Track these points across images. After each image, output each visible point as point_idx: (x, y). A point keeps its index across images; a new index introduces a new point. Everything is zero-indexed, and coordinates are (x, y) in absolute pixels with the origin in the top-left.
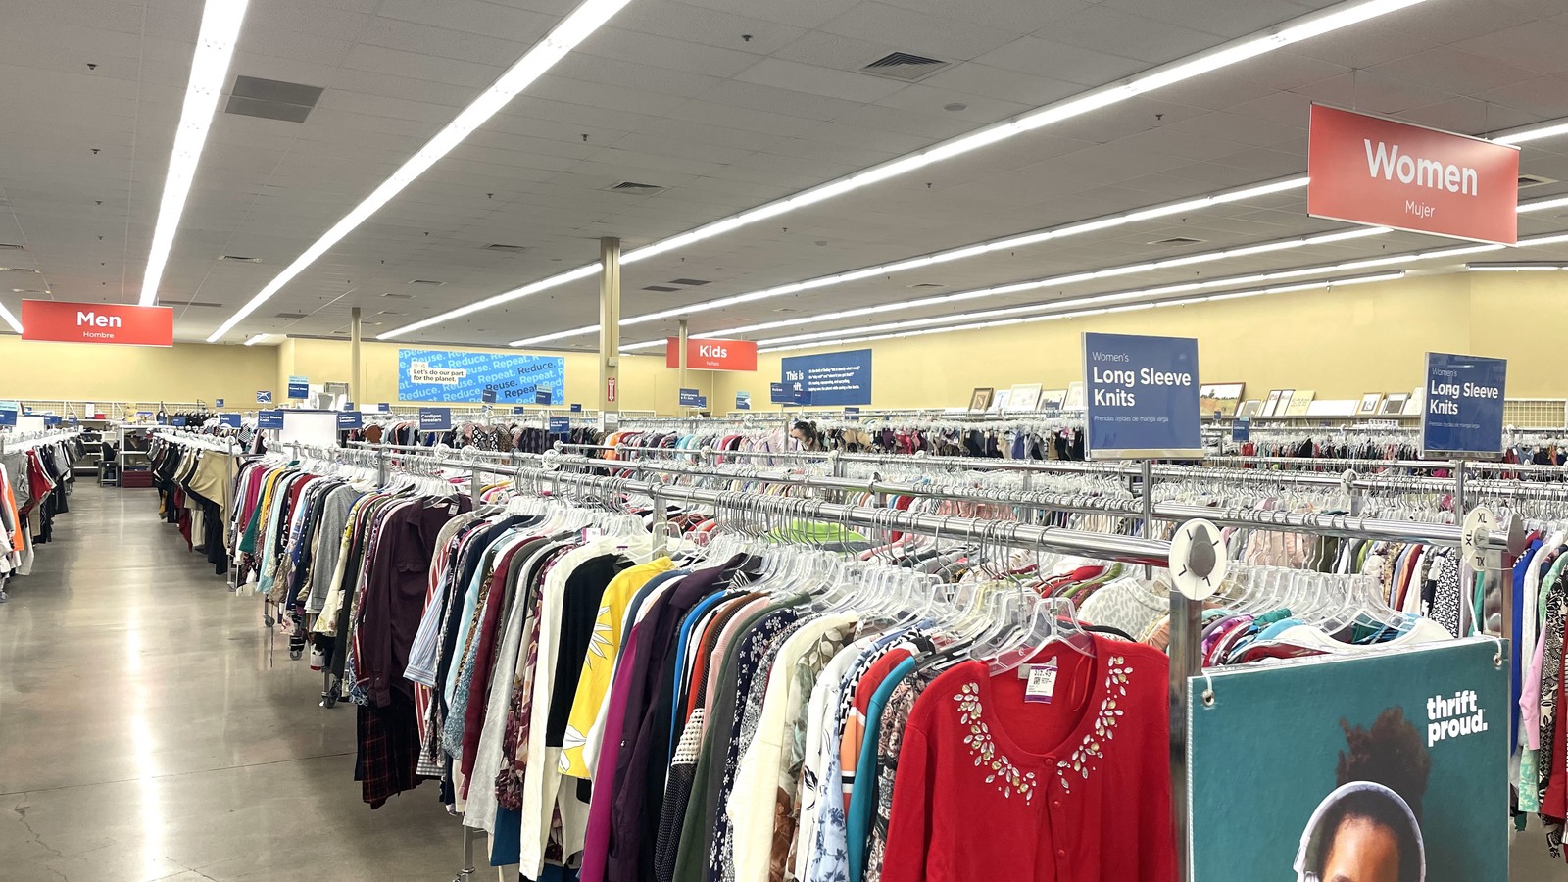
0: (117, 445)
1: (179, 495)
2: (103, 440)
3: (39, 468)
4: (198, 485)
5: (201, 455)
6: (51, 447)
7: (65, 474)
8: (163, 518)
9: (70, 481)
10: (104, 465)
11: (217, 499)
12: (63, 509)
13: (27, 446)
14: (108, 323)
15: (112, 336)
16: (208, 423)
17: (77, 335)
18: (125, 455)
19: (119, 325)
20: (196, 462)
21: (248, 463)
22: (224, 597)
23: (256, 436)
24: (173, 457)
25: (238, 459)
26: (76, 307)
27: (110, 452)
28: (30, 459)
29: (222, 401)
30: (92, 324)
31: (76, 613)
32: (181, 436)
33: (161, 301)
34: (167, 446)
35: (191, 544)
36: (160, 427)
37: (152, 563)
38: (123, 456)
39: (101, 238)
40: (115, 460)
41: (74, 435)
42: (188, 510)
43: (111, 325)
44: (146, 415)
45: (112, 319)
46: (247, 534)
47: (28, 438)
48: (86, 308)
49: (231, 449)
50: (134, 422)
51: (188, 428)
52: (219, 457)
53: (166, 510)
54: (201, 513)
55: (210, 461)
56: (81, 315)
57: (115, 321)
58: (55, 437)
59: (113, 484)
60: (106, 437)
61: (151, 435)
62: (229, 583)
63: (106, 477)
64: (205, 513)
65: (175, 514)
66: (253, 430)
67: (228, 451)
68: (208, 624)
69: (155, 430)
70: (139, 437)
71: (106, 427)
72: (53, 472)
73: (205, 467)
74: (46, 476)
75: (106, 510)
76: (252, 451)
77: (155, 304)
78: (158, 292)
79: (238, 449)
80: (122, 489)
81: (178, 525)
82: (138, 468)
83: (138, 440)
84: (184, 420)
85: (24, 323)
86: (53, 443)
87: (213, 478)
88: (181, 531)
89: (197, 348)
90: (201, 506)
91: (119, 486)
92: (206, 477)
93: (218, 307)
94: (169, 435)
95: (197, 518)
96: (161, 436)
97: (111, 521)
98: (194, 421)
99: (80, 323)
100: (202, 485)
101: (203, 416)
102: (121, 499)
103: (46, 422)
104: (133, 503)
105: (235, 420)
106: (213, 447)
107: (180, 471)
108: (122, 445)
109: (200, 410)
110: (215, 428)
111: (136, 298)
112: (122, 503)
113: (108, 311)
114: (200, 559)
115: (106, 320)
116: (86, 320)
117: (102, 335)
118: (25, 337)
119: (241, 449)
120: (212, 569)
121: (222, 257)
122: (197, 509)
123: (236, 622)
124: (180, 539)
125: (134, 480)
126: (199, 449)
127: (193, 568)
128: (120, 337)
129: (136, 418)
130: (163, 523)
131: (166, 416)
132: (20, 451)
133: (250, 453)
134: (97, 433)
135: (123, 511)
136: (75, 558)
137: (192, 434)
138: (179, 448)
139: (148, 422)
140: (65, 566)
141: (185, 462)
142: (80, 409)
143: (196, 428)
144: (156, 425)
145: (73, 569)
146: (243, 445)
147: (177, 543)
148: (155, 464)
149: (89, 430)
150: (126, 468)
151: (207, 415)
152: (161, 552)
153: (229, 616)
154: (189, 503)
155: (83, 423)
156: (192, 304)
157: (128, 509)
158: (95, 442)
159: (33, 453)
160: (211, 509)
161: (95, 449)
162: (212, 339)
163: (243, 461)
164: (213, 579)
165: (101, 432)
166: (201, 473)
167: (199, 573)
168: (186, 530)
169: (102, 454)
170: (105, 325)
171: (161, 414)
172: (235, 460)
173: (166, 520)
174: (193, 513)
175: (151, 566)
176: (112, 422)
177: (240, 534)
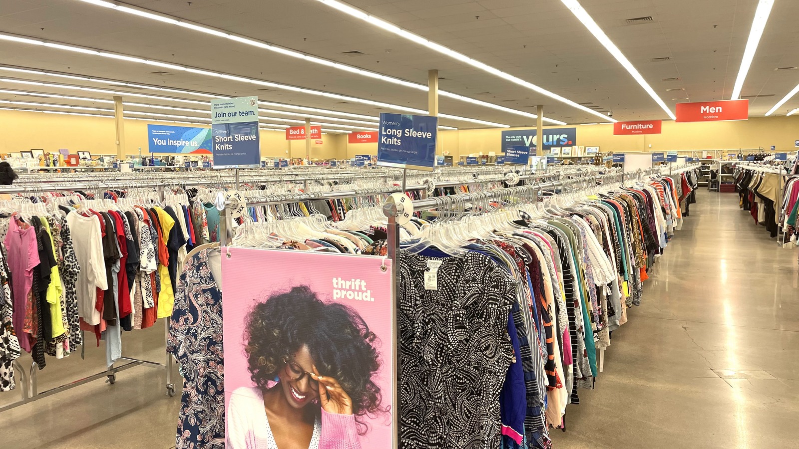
0: (717, 171)
1: (751, 196)
2: (711, 169)
3: (685, 181)
4: (762, 191)
5: (764, 175)
6: (690, 172)
7: (695, 185)
8: (741, 208)
9: (696, 188)
10: (711, 181)
11: (772, 198)
12: (693, 201)
13: (681, 171)
14: (715, 111)
15: (717, 117)
16: (766, 159)
17: (700, 118)
18: (722, 176)
19: (721, 111)
20: (761, 179)
21: (790, 179)
22: (775, 249)
23: (795, 165)
24: (748, 176)
25: (784, 177)
26: (699, 105)
27: (714, 175)
28: (682, 177)
29: (774, 147)
30: (708, 112)
31: (699, 249)
32: (752, 166)
33: (742, 96)
34: (744, 171)
35: (757, 221)
36: (740, 162)
37: (735, 229)
38: (720, 177)
39: (714, 69)
40: (717, 179)
41: (698, 166)
42: (756, 204)
43: (717, 111)
44: (732, 156)
45: (717, 108)
46: (792, 215)
47: (680, 168)
48: (705, 104)
49: (781, 172)
50: (726, 160)
51: (755, 162)
52: (773, 176)
53: (743, 203)
54: (763, 205)
55: (769, 178)
56: (702, 108)
57: (719, 109)
58: (691, 167)
59: (715, 191)
60: (713, 167)
61: (735, 166)
62: (778, 242)
63: (712, 187)
64: (765, 205)
65: (748, 205)
66: (793, 161)
67: (779, 173)
68: (766, 261)
69: (737, 163)
70: (728, 167)
71: (712, 162)
72: (691, 184)
73: (766, 181)
74: (689, 185)
75: (712, 203)
76: (792, 173)
77: (739, 98)
78: (741, 92)
79: (784, 172)
80: (719, 193)
81: (749, 212)
82: (728, 182)
83: (727, 168)
84: (753, 158)
85: (676, 115)
86: (690, 170)
87: (770, 187)
88: (752, 214)
89: (760, 119)
90: (763, 202)
91: (718, 191)
92: (766, 186)
93: (772, 97)
94: (744, 165)
95: (761, 208)
96: (741, 166)
97: (714, 208)
98: (758, 158)
99: (702, 112)
100: (764, 190)
101: (763, 155)
102: (719, 198)
103: (686, 161)
104: (725, 200)
105: (783, 157)
106: (771, 171)
107: (752, 184)
108: (720, 171)
109: (761, 152)
110: (770, 161)
111: (730, 97)
112: (720, 200)
113: (715, 105)
114: (762, 229)
115: (714, 109)
116: (705, 110)
117: (713, 117)
118: (677, 121)
119: (786, 172)
120: (768, 234)
121: (776, 69)
122: (761, 203)
123: (781, 262)
124: (751, 218)
125: (726, 189)
126: (763, 172)
127: (757, 233)
128: (721, 117)
129: (727, 157)
130: (741, 211)
131: (743, 156)
132: (678, 174)
133: (791, 174)
134: (707, 165)
135: (720, 204)
136: (697, 225)
137: (758, 165)
138: (752, 172)
139: (733, 159)
140: (694, 227)
141: (755, 179)
142: (700, 154)
143: (759, 162)
144: (737, 161)
145: (696, 229)
146: (787, 170)
147: (749, 220)
148: (738, 180)
149: (704, 164)
150: (722, 183)
151: (765, 155)
152: (740, 224)
153: (778, 258)
154: (757, 200)
155: (701, 161)
156: (759, 96)
157: (722, 203)
158: (707, 170)
159: (683, 175)
160: (769, 203)
161: (707, 173)
162: (767, 115)
163: (787, 178)
164: (769, 239)
165: (710, 165)
166: (764, 185)
167: (761, 235)
168: (755, 214)
169: (710, 176)
170: (714, 112)
171: (740, 155)
172: (782, 177)
173: (743, 209)
174: (759, 205)
175: (735, 230)
176: (715, 160)
177: (786, 216)
